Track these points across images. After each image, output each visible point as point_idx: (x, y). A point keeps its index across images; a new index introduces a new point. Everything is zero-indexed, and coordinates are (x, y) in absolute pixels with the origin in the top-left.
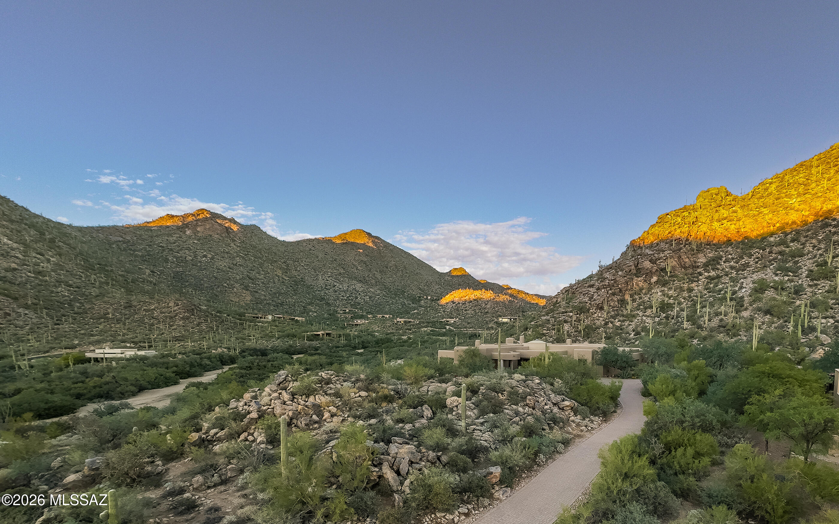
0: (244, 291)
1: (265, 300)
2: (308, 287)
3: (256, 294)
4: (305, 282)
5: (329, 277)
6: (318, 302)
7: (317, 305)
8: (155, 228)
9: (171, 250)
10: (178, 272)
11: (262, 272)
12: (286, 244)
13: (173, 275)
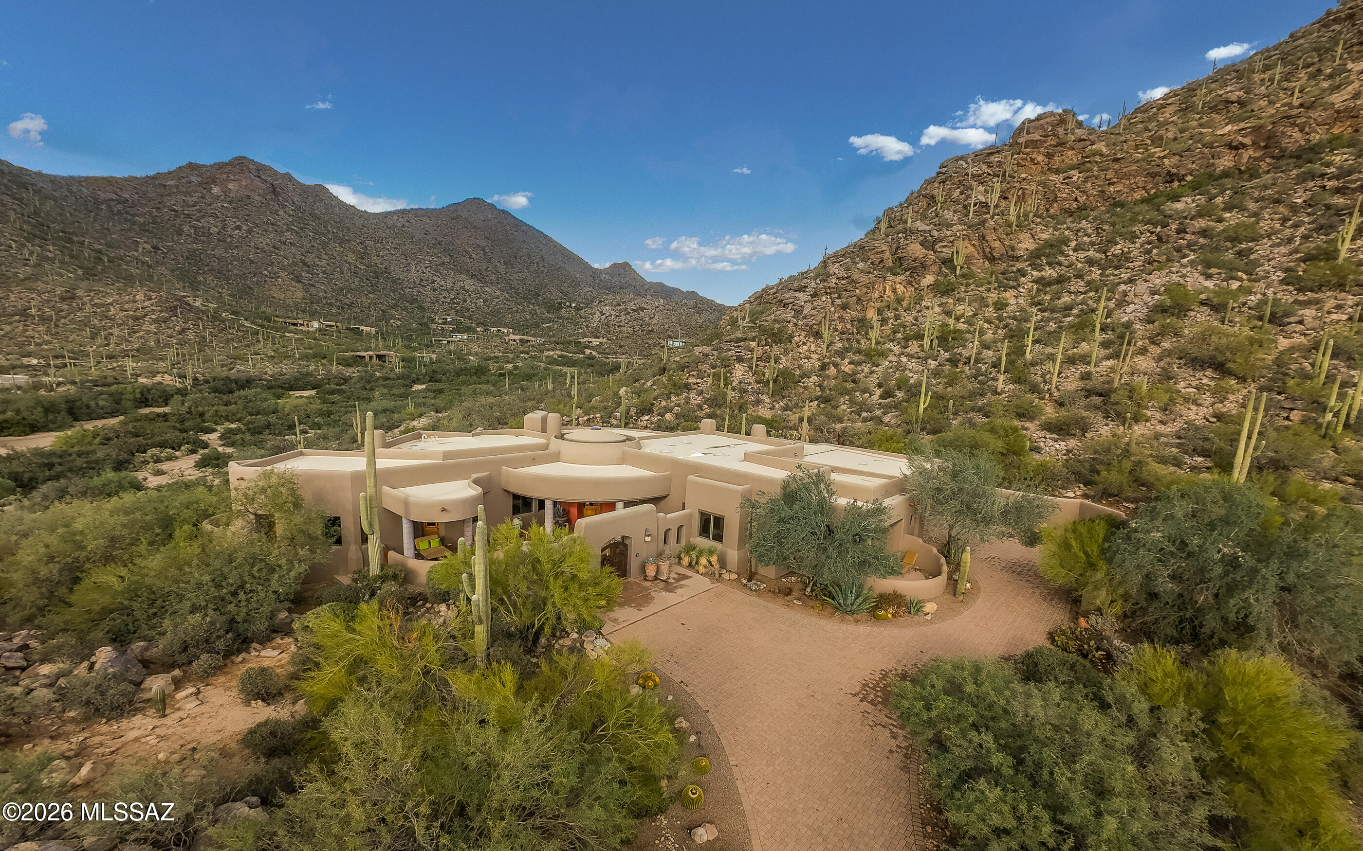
0: (294, 283)
1: (325, 298)
2: (394, 282)
3: (312, 289)
4: (389, 273)
5: (427, 267)
6: (407, 304)
7: (405, 309)
8: (172, 183)
9: (189, 216)
10: (195, 250)
11: (324, 257)
12: (366, 216)
13: (187, 254)
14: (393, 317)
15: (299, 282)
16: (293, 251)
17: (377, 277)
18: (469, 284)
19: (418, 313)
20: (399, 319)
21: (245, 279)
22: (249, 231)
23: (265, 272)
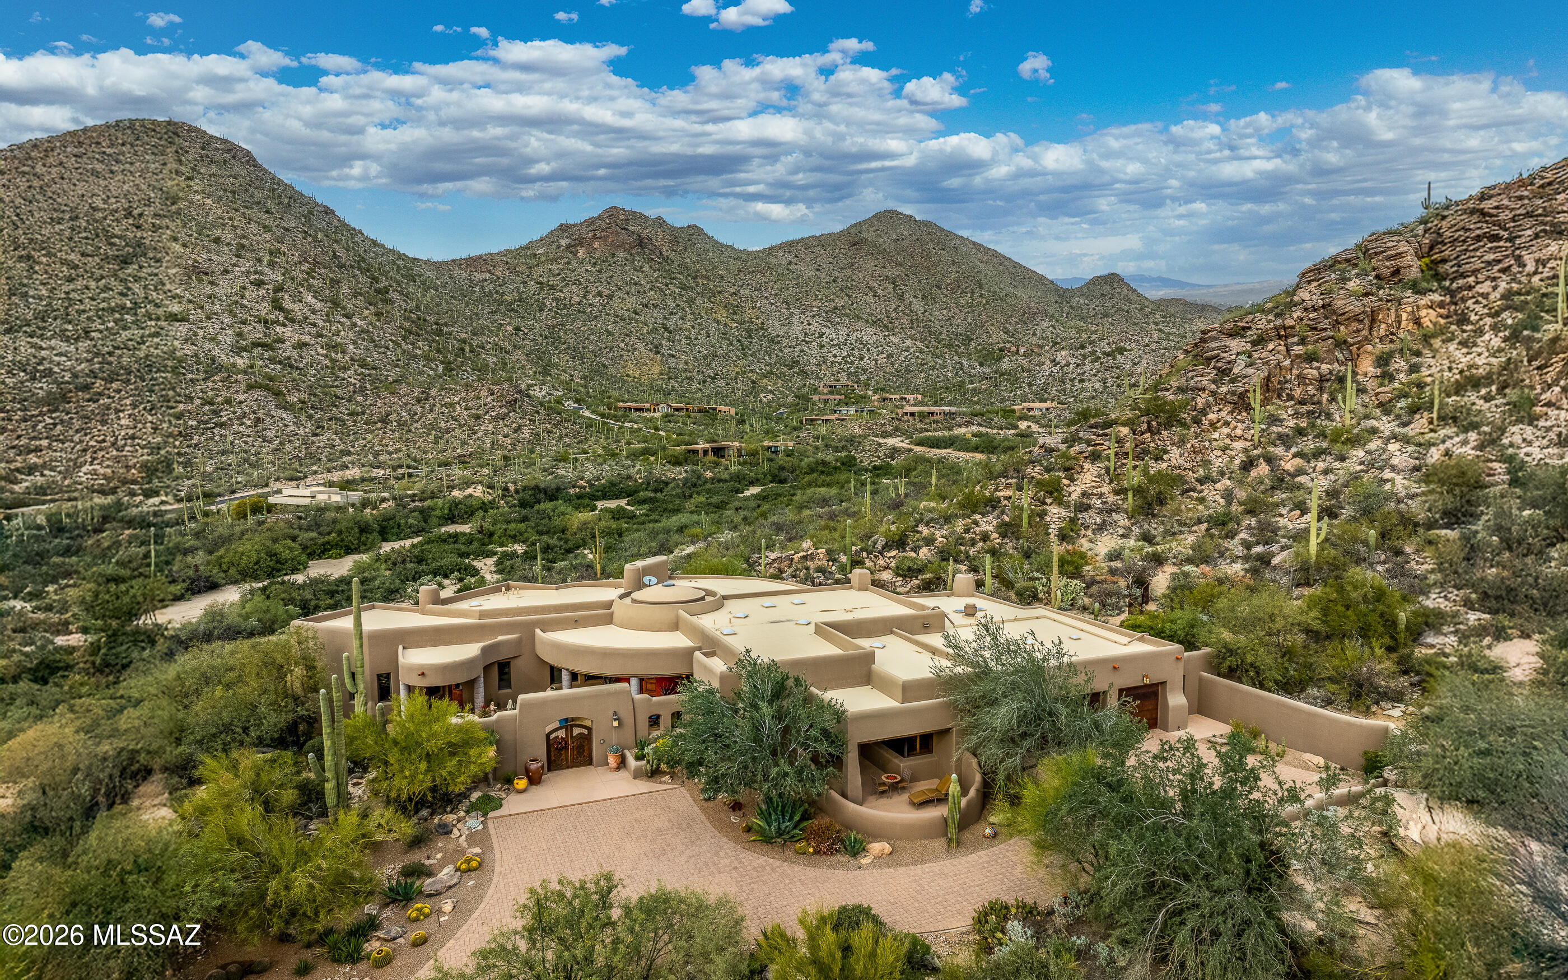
0: (652, 356)
2: (771, 340)
3: (671, 360)
4: (766, 330)
5: (814, 316)
6: (784, 370)
8: (541, 251)
9: (552, 287)
10: (554, 327)
11: (689, 317)
12: (744, 257)
13: (546, 332)
14: (765, 389)
15: (657, 353)
16: (655, 314)
17: (750, 337)
18: (869, 334)
19: (798, 381)
20: (771, 392)
21: (600, 355)
22: (610, 297)
23: (622, 345)
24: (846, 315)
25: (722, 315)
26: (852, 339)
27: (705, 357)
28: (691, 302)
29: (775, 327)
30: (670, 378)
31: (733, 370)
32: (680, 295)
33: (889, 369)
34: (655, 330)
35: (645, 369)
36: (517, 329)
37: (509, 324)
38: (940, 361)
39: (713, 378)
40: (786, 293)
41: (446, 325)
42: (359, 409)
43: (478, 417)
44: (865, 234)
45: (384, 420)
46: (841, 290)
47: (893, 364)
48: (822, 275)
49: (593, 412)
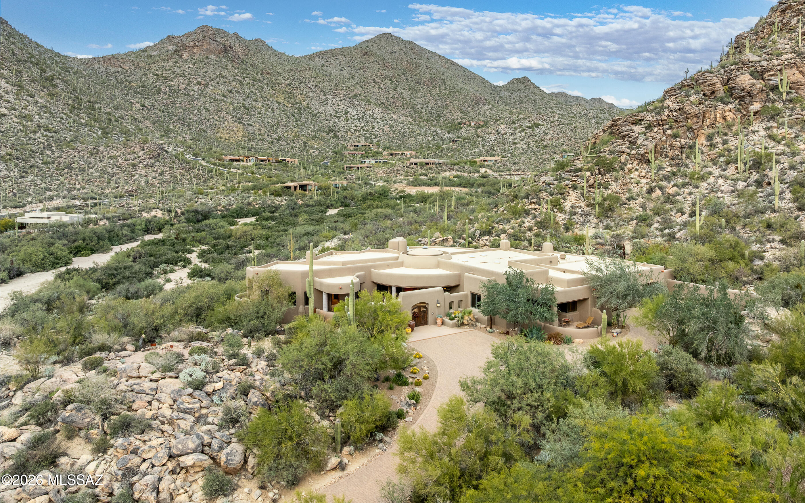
0: (236, 125)
7: (322, 139)
8: (155, 53)
9: (165, 78)
10: (168, 105)
11: (260, 99)
12: (293, 61)
13: (163, 108)
14: (312, 147)
15: (240, 123)
16: (237, 97)
17: (300, 113)
18: (377, 112)
19: (333, 142)
20: (317, 149)
21: (202, 124)
22: (206, 85)
23: (216, 117)
24: (362, 100)
25: (281, 98)
26: (367, 115)
27: (272, 126)
28: (260, 90)
29: (316, 107)
30: (249, 140)
31: (290, 135)
32: (253, 85)
33: (391, 135)
34: (237, 108)
35: (232, 133)
36: (143, 106)
37: (137, 102)
38: (423, 130)
39: (278, 140)
40: (322, 85)
41: (96, 102)
42: (49, 160)
43: (134, 165)
44: (370, 48)
45: (69, 167)
46: (357, 83)
47: (394, 132)
48: (344, 73)
49: (208, 162)
